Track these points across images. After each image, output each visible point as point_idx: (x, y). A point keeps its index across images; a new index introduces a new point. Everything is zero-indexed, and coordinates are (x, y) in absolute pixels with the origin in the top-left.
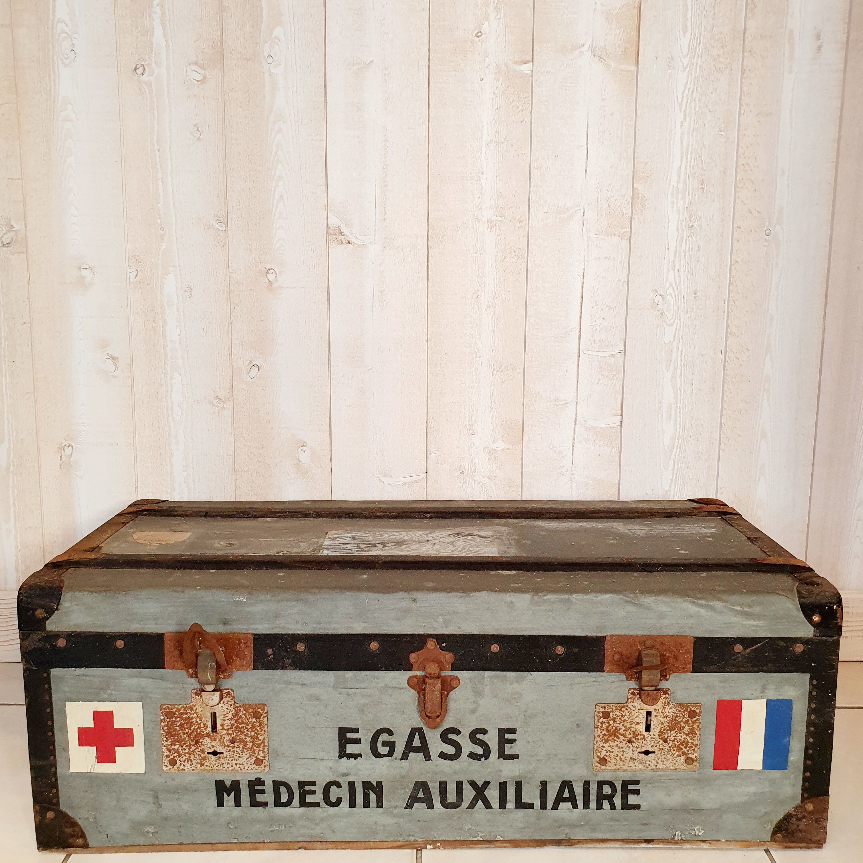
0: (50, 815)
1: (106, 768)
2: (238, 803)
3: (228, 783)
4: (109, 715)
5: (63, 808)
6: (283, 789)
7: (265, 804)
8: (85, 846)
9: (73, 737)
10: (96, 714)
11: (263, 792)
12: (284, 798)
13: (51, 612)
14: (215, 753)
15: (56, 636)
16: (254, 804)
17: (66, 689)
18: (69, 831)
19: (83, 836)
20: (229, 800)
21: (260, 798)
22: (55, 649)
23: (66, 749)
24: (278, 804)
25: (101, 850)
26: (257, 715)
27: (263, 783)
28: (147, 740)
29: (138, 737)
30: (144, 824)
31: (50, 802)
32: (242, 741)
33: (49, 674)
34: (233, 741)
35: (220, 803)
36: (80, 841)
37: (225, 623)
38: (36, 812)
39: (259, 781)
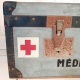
0: (13, 69)
1: (28, 56)
2: (63, 66)
3: (61, 60)
4: (29, 41)
5: (16, 67)
6: (76, 62)
7: (70, 66)
8: (22, 77)
9: (19, 48)
10: (26, 41)
11: (70, 63)
12: (75, 64)
13: (13, 9)
14: (58, 52)
15: (15, 17)
16: (67, 66)
17: (17, 33)
18: (18, 73)
19: (21, 74)
20: (61, 65)
21: (69, 64)
22: (14, 21)
23: (17, 51)
24: (74, 66)
25: (26, 78)
26: (71, 41)
27: (71, 60)
28: (40, 48)
29: (37, 48)
30: (37, 72)
31: (13, 66)
32: (66, 48)
33: (12, 29)
34: (63, 49)
35: (58, 66)
36: (21, 76)
37: (64, 13)
38: (9, 69)
39: (70, 60)
